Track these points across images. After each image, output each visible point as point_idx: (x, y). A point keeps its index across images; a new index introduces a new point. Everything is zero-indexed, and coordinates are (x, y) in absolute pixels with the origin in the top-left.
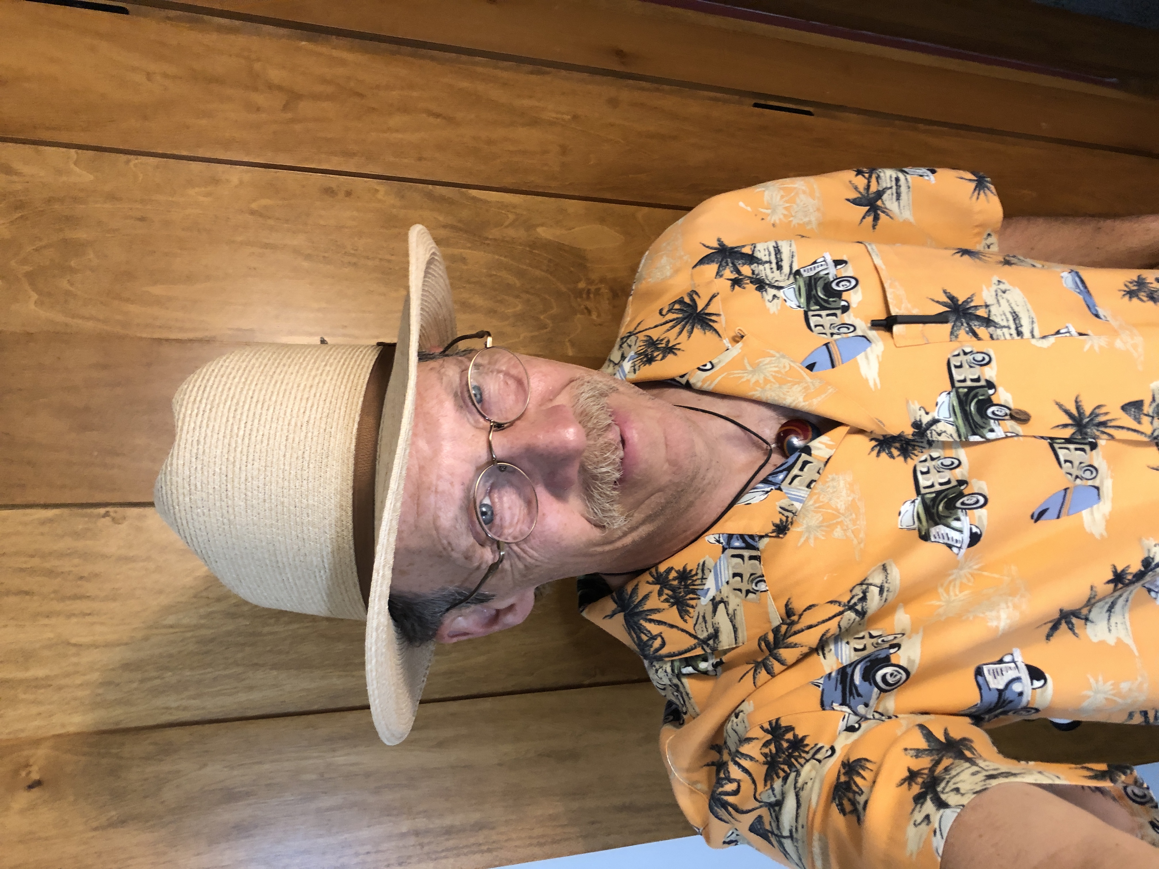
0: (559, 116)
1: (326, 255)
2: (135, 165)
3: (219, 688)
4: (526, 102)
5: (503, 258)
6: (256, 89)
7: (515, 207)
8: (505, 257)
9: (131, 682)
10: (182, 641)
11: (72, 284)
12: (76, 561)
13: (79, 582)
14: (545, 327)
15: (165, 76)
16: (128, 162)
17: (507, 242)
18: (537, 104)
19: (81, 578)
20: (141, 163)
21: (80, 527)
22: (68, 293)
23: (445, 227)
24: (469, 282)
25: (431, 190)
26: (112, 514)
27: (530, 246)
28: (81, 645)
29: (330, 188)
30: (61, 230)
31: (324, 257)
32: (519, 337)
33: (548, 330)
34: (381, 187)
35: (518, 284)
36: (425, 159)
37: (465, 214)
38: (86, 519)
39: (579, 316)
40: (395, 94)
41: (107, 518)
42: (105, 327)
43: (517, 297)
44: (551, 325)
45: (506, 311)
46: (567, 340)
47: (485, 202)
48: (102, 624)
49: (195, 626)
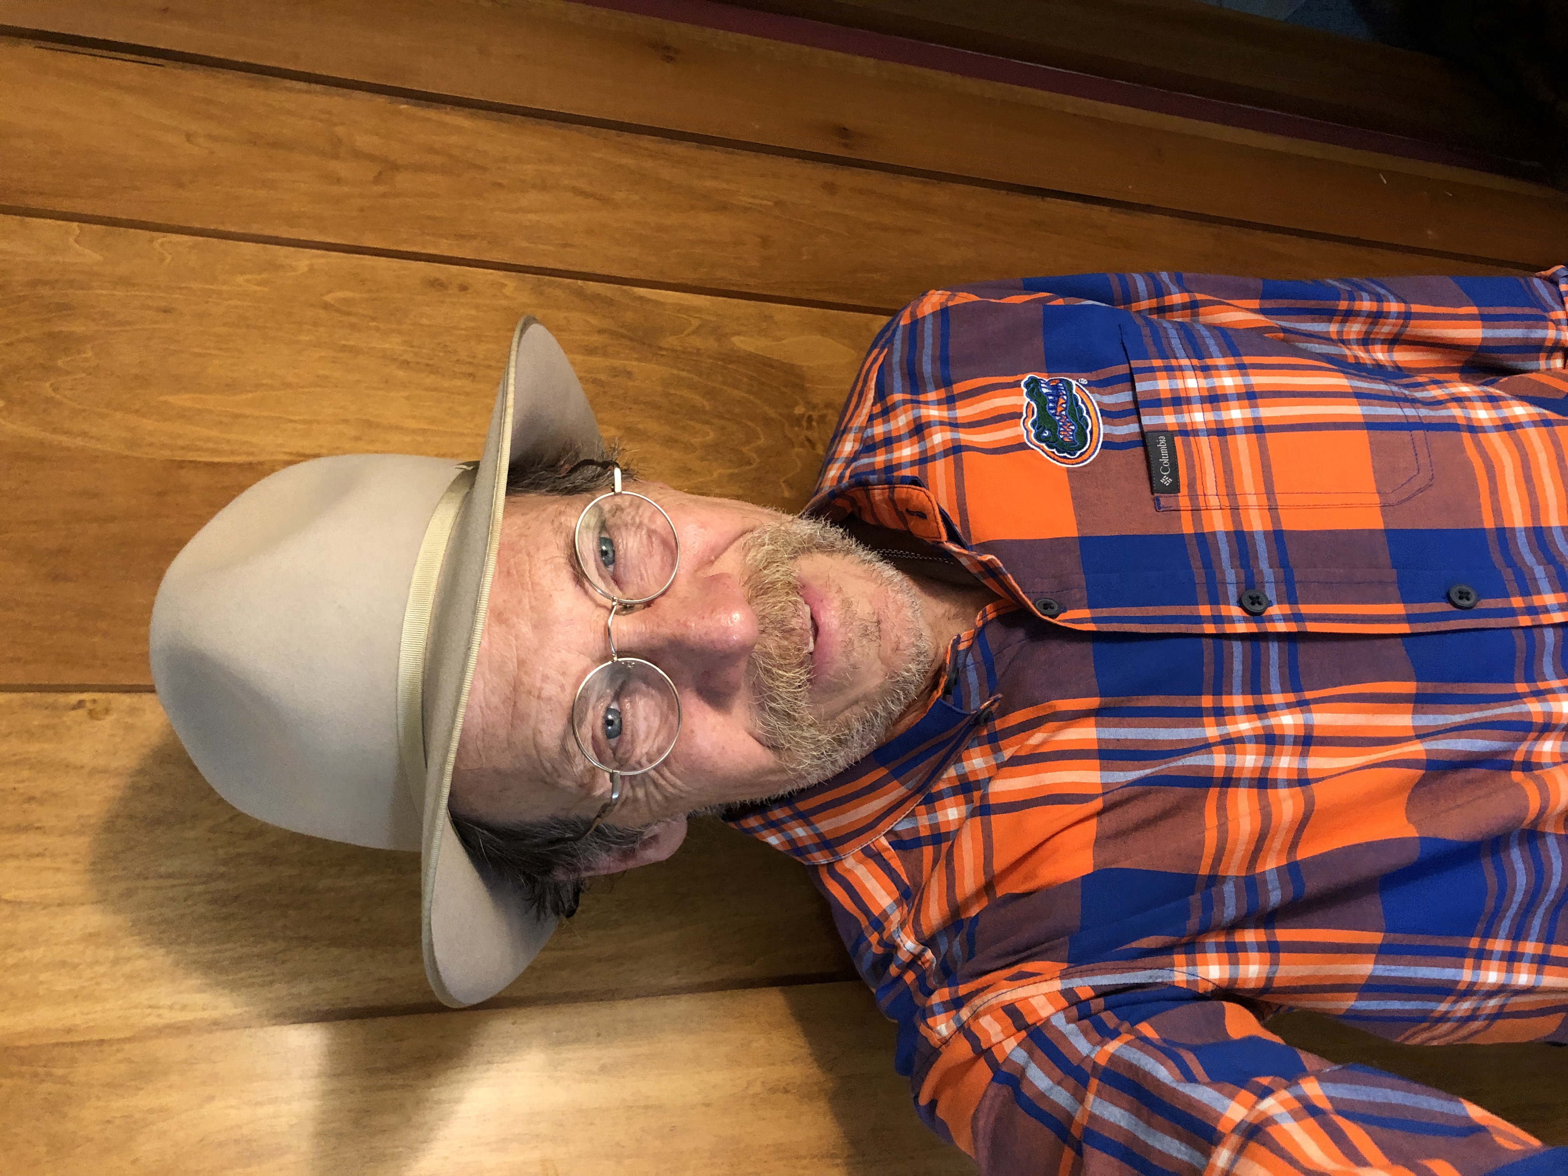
0: (757, 201)
1: (431, 362)
2: (162, 245)
3: (243, 974)
4: (710, 184)
5: (684, 374)
6: (336, 157)
7: (698, 310)
8: (688, 371)
9: (97, 962)
10: (185, 900)
11: (56, 390)
12: (26, 773)
13: (26, 806)
14: (749, 463)
15: (210, 137)
16: (151, 241)
17: (691, 353)
18: (724, 186)
19: (31, 799)
20: (170, 242)
21: (36, 723)
22: (49, 400)
23: (600, 332)
24: (636, 401)
25: (582, 287)
26: (89, 705)
27: (723, 360)
28: (20, 903)
29: (437, 280)
30: (48, 320)
31: (427, 365)
32: (712, 475)
33: (753, 467)
34: (510, 282)
35: (708, 408)
36: (571, 246)
37: (629, 316)
38: (47, 712)
39: (796, 449)
40: (529, 166)
41: (81, 712)
42: (99, 446)
43: (707, 423)
44: (758, 460)
45: (693, 441)
46: (782, 480)
47: (657, 303)
48: (58, 870)
49: (210, 875)
